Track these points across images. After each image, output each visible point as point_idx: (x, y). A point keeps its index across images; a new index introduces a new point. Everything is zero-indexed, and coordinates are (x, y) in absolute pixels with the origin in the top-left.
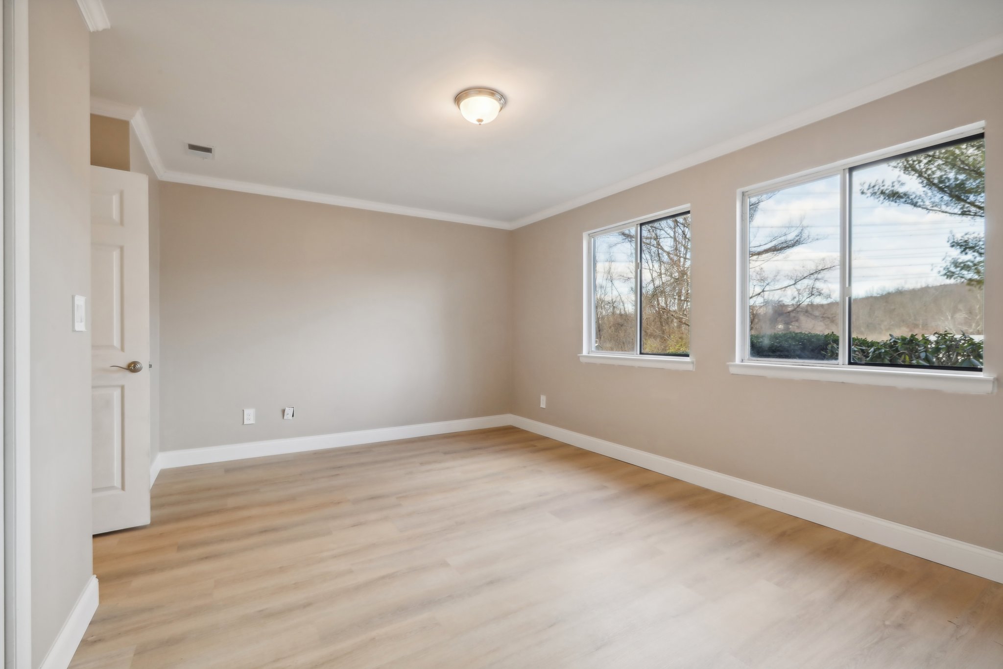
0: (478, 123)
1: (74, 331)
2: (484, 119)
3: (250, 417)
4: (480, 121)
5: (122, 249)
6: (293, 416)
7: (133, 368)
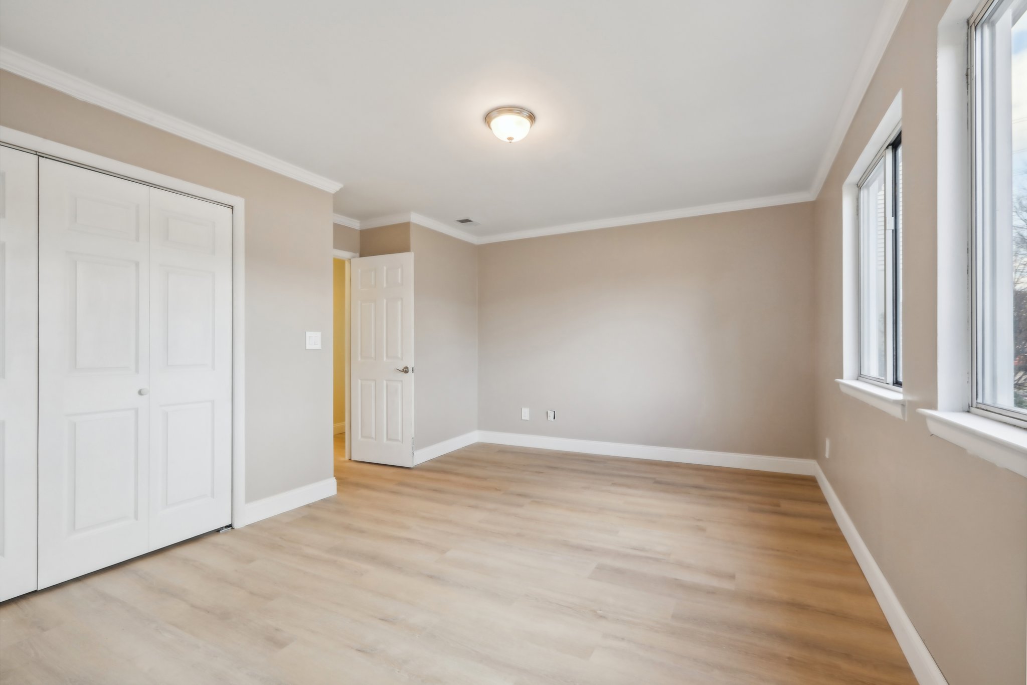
0: (508, 141)
1: (306, 349)
2: (514, 137)
3: (526, 414)
4: (510, 139)
5: (402, 299)
6: (554, 418)
7: (405, 370)
